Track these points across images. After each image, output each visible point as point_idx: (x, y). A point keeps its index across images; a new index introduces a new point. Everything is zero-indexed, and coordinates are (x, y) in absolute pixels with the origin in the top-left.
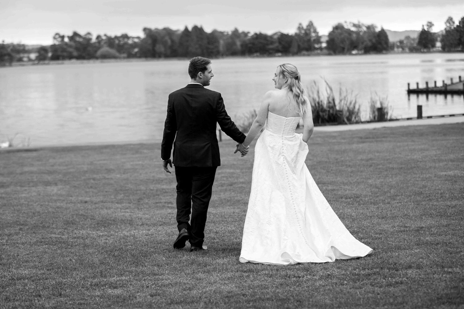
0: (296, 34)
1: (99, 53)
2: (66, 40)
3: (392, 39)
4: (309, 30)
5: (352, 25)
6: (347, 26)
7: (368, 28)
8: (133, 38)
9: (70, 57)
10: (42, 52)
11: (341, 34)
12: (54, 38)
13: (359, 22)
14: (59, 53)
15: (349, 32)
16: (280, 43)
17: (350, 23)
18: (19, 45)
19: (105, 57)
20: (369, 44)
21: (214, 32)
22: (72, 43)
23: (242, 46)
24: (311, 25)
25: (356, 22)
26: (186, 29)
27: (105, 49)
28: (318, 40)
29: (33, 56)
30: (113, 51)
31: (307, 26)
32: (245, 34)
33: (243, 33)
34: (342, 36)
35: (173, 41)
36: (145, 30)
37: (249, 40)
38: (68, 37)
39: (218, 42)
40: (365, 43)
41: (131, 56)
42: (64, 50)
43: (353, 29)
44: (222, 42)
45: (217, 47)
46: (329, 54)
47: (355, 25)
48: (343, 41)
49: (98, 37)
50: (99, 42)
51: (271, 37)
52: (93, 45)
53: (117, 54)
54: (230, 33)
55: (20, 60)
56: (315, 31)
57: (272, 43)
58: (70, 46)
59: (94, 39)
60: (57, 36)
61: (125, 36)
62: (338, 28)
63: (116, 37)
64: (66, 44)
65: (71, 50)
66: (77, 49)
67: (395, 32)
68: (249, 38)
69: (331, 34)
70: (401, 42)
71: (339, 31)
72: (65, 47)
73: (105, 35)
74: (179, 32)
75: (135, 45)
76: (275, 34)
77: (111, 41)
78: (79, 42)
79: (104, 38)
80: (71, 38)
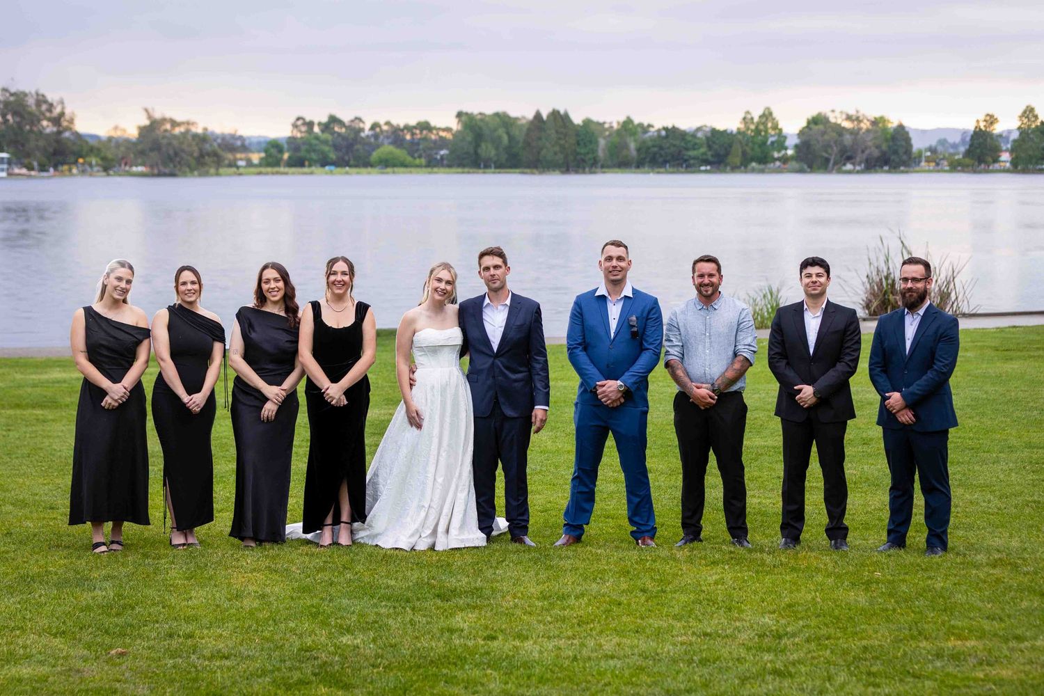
0: (739, 132)
1: (375, 155)
2: (316, 129)
3: (918, 144)
4: (765, 124)
5: (844, 116)
6: (837, 118)
7: (875, 122)
8: (439, 129)
9: (324, 163)
10: (273, 151)
11: (824, 133)
12: (295, 126)
13: (857, 112)
14: (302, 154)
15: (839, 130)
16: (710, 147)
17: (841, 112)
18: (233, 137)
19: (387, 164)
20: (876, 153)
21: (588, 123)
22: (327, 136)
23: (639, 150)
24: (767, 115)
25: (852, 112)
26: (538, 116)
27: (387, 149)
28: (781, 143)
29: (256, 158)
30: (400, 153)
31: (760, 117)
32: (645, 129)
33: (641, 125)
34: (826, 137)
35: (511, 138)
36: (459, 115)
37: (652, 139)
38: (319, 124)
39: (597, 143)
40: (867, 152)
41: (433, 163)
42: (312, 148)
43: (847, 125)
44: (602, 142)
45: (594, 151)
46: (801, 171)
47: (849, 118)
48: (827, 147)
49: (375, 126)
50: (376, 136)
51: (694, 135)
52: (365, 142)
53: (409, 159)
54: (615, 126)
55: (233, 164)
56: (775, 127)
57: (695, 146)
58: (325, 142)
59: (367, 132)
60: (300, 122)
61: (425, 126)
62: (816, 121)
63: (407, 128)
64: (317, 138)
65: (326, 149)
66: (336, 147)
67: (924, 132)
68: (647, 135)
69: (801, 133)
70: (933, 150)
71: (821, 127)
72: (314, 142)
73: (388, 123)
74: (524, 122)
75: (442, 143)
76: (699, 129)
77: (396, 135)
78: (339, 134)
79: (385, 128)
80: (326, 127)
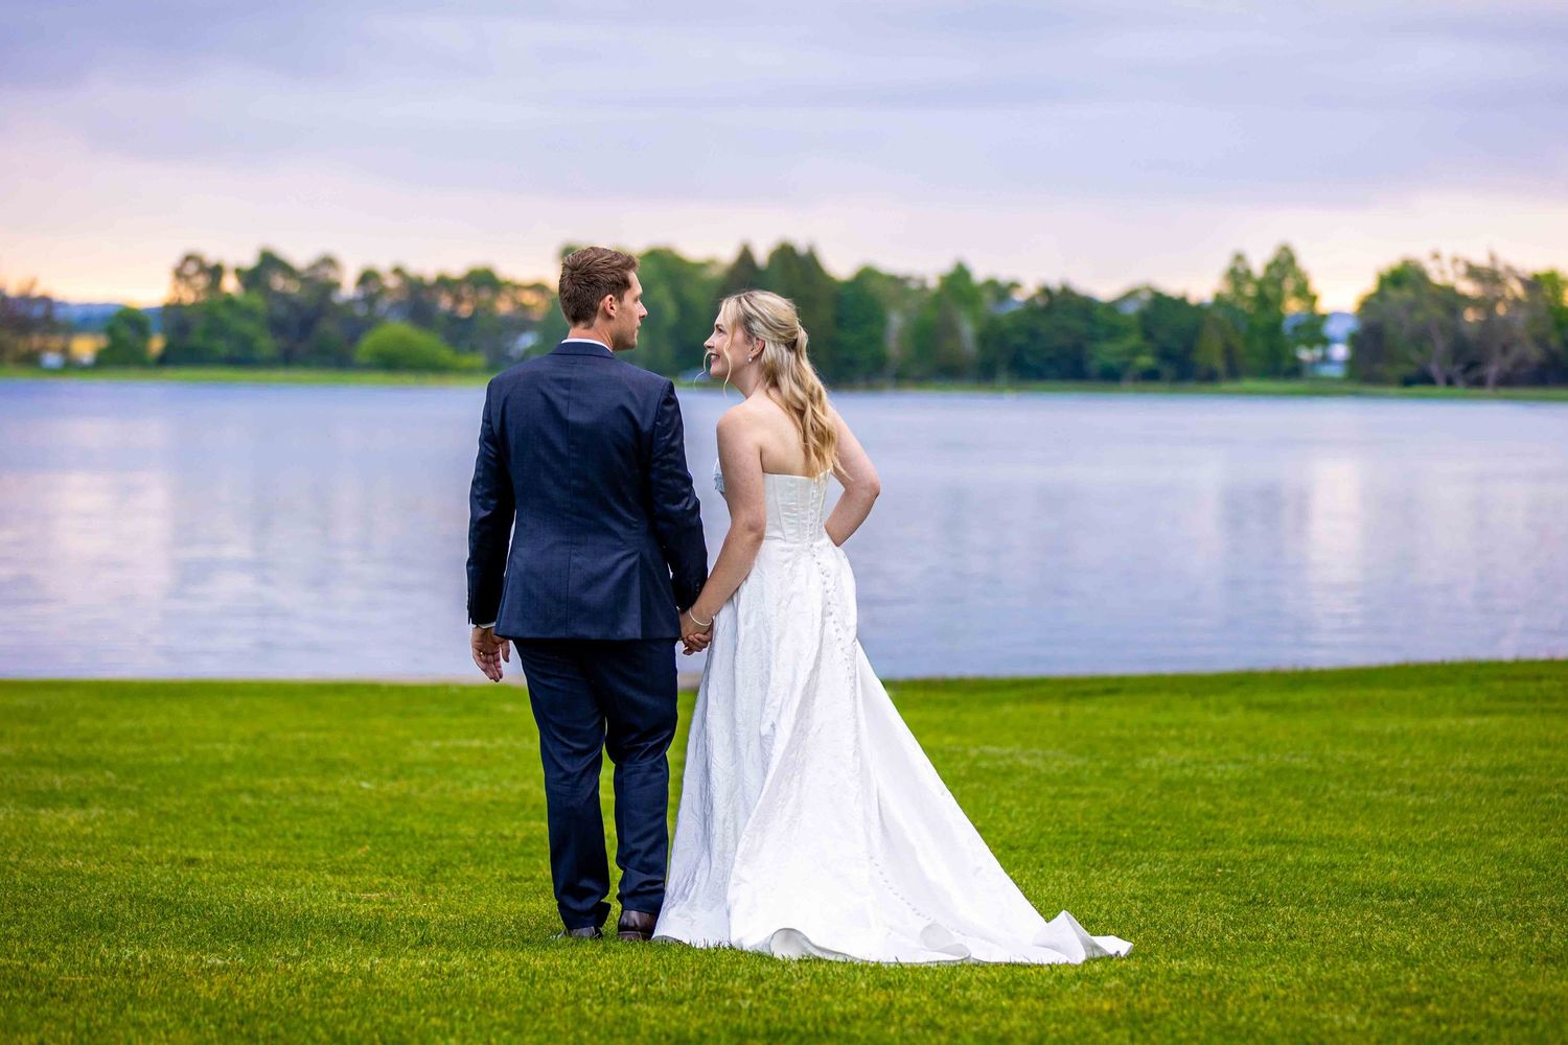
0: (1219, 300)
1: (368, 344)
2: (230, 284)
4: (1278, 283)
5: (1462, 269)
6: (1444, 274)
7: (1534, 284)
8: (517, 287)
9: (243, 359)
10: (125, 333)
11: (1412, 307)
12: (179, 274)
13: (1493, 258)
14: (196, 339)
15: (1451, 301)
16: (1148, 335)
17: (1455, 261)
18: (26, 300)
19: (393, 363)
20: (1535, 354)
21: (866, 275)
22: (256, 300)
23: (983, 339)
24: (1284, 264)
25: (1480, 259)
26: (746, 257)
27: (395, 330)
28: (1314, 329)
29: (85, 348)
30: (425, 341)
31: (1269, 268)
32: (1001, 291)
33: (992, 284)
34: (1419, 317)
37: (1015, 316)
38: (238, 272)
39: (882, 322)
40: (1515, 352)
42: (216, 328)
43: (1467, 287)
44: (896, 320)
45: (875, 340)
47: (1473, 272)
48: (1421, 338)
49: (367, 278)
50: (370, 300)
51: (1112, 307)
52: (344, 311)
53: (445, 354)
54: (933, 283)
55: (31, 360)
56: (1303, 292)
57: (1114, 332)
58: (248, 313)
59: (348, 288)
60: (191, 268)
61: (484, 280)
62: (1403, 279)
63: (444, 283)
64: (230, 302)
65: (248, 327)
66: (277, 326)
68: (1012, 308)
69: (1367, 305)
71: (1407, 294)
72: (224, 314)
73: (398, 271)
74: (715, 273)
75: (525, 319)
76: (1131, 295)
77: (419, 299)
78: (283, 297)
79: (392, 282)
80: (252, 278)
